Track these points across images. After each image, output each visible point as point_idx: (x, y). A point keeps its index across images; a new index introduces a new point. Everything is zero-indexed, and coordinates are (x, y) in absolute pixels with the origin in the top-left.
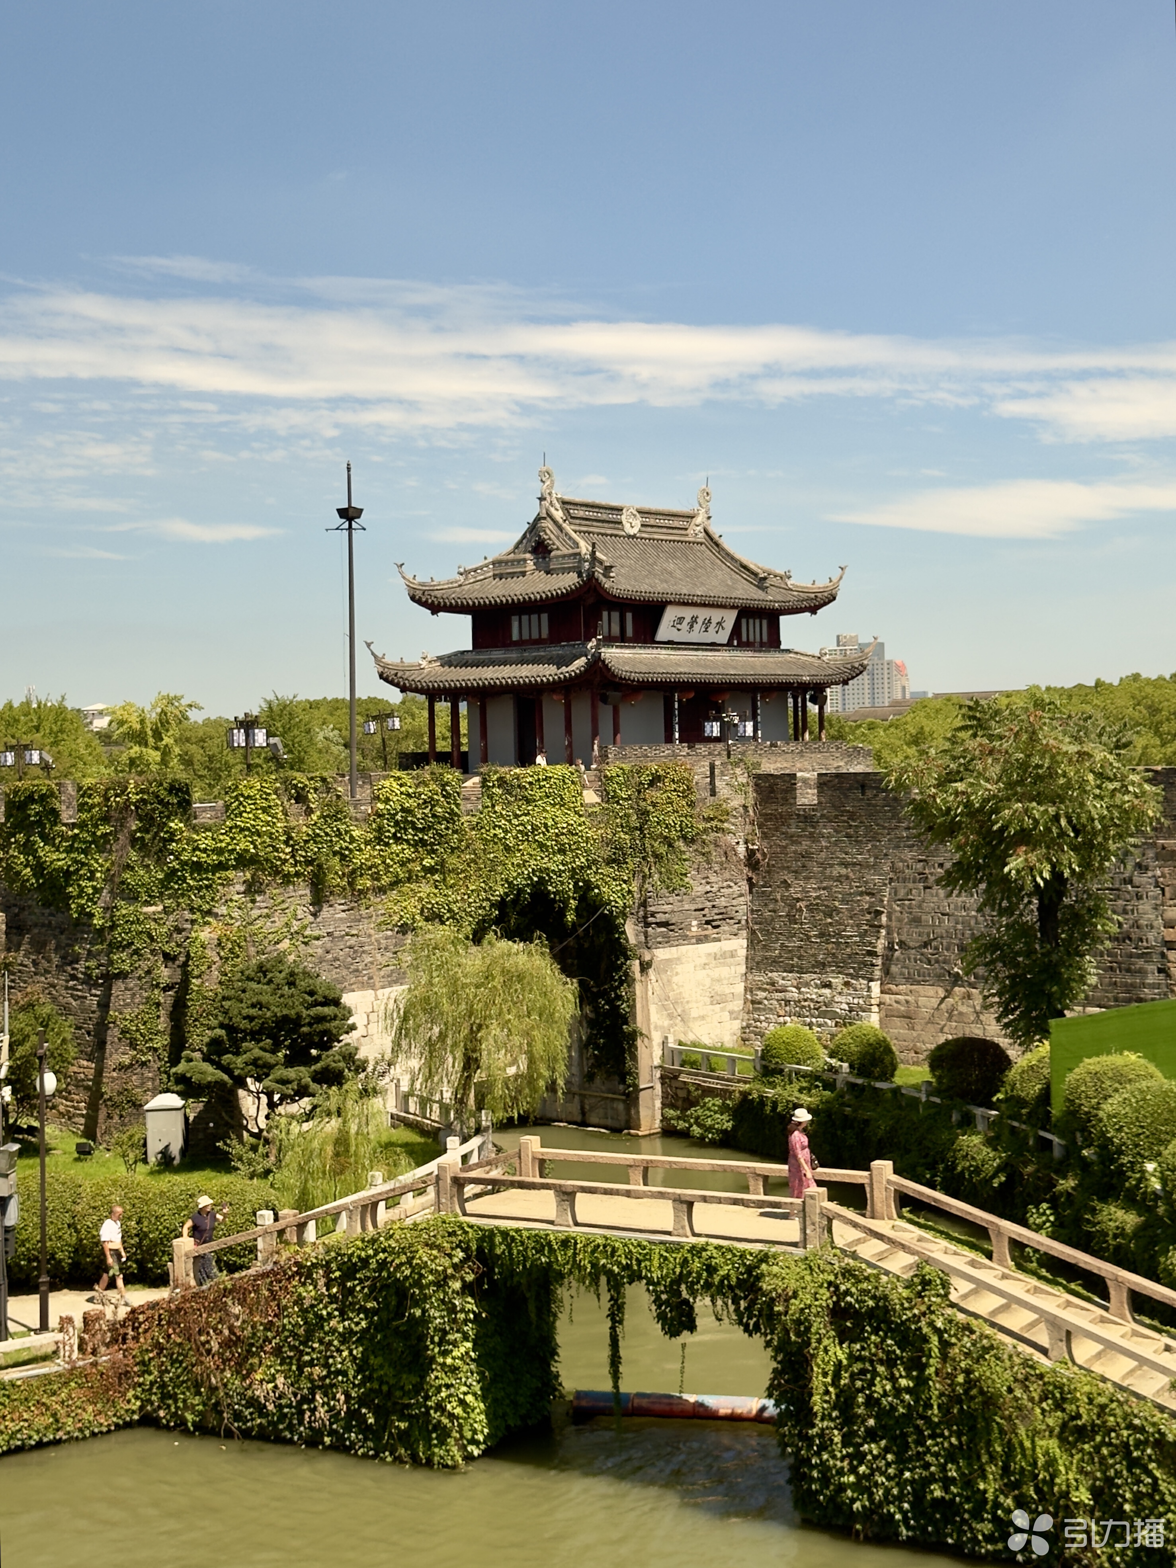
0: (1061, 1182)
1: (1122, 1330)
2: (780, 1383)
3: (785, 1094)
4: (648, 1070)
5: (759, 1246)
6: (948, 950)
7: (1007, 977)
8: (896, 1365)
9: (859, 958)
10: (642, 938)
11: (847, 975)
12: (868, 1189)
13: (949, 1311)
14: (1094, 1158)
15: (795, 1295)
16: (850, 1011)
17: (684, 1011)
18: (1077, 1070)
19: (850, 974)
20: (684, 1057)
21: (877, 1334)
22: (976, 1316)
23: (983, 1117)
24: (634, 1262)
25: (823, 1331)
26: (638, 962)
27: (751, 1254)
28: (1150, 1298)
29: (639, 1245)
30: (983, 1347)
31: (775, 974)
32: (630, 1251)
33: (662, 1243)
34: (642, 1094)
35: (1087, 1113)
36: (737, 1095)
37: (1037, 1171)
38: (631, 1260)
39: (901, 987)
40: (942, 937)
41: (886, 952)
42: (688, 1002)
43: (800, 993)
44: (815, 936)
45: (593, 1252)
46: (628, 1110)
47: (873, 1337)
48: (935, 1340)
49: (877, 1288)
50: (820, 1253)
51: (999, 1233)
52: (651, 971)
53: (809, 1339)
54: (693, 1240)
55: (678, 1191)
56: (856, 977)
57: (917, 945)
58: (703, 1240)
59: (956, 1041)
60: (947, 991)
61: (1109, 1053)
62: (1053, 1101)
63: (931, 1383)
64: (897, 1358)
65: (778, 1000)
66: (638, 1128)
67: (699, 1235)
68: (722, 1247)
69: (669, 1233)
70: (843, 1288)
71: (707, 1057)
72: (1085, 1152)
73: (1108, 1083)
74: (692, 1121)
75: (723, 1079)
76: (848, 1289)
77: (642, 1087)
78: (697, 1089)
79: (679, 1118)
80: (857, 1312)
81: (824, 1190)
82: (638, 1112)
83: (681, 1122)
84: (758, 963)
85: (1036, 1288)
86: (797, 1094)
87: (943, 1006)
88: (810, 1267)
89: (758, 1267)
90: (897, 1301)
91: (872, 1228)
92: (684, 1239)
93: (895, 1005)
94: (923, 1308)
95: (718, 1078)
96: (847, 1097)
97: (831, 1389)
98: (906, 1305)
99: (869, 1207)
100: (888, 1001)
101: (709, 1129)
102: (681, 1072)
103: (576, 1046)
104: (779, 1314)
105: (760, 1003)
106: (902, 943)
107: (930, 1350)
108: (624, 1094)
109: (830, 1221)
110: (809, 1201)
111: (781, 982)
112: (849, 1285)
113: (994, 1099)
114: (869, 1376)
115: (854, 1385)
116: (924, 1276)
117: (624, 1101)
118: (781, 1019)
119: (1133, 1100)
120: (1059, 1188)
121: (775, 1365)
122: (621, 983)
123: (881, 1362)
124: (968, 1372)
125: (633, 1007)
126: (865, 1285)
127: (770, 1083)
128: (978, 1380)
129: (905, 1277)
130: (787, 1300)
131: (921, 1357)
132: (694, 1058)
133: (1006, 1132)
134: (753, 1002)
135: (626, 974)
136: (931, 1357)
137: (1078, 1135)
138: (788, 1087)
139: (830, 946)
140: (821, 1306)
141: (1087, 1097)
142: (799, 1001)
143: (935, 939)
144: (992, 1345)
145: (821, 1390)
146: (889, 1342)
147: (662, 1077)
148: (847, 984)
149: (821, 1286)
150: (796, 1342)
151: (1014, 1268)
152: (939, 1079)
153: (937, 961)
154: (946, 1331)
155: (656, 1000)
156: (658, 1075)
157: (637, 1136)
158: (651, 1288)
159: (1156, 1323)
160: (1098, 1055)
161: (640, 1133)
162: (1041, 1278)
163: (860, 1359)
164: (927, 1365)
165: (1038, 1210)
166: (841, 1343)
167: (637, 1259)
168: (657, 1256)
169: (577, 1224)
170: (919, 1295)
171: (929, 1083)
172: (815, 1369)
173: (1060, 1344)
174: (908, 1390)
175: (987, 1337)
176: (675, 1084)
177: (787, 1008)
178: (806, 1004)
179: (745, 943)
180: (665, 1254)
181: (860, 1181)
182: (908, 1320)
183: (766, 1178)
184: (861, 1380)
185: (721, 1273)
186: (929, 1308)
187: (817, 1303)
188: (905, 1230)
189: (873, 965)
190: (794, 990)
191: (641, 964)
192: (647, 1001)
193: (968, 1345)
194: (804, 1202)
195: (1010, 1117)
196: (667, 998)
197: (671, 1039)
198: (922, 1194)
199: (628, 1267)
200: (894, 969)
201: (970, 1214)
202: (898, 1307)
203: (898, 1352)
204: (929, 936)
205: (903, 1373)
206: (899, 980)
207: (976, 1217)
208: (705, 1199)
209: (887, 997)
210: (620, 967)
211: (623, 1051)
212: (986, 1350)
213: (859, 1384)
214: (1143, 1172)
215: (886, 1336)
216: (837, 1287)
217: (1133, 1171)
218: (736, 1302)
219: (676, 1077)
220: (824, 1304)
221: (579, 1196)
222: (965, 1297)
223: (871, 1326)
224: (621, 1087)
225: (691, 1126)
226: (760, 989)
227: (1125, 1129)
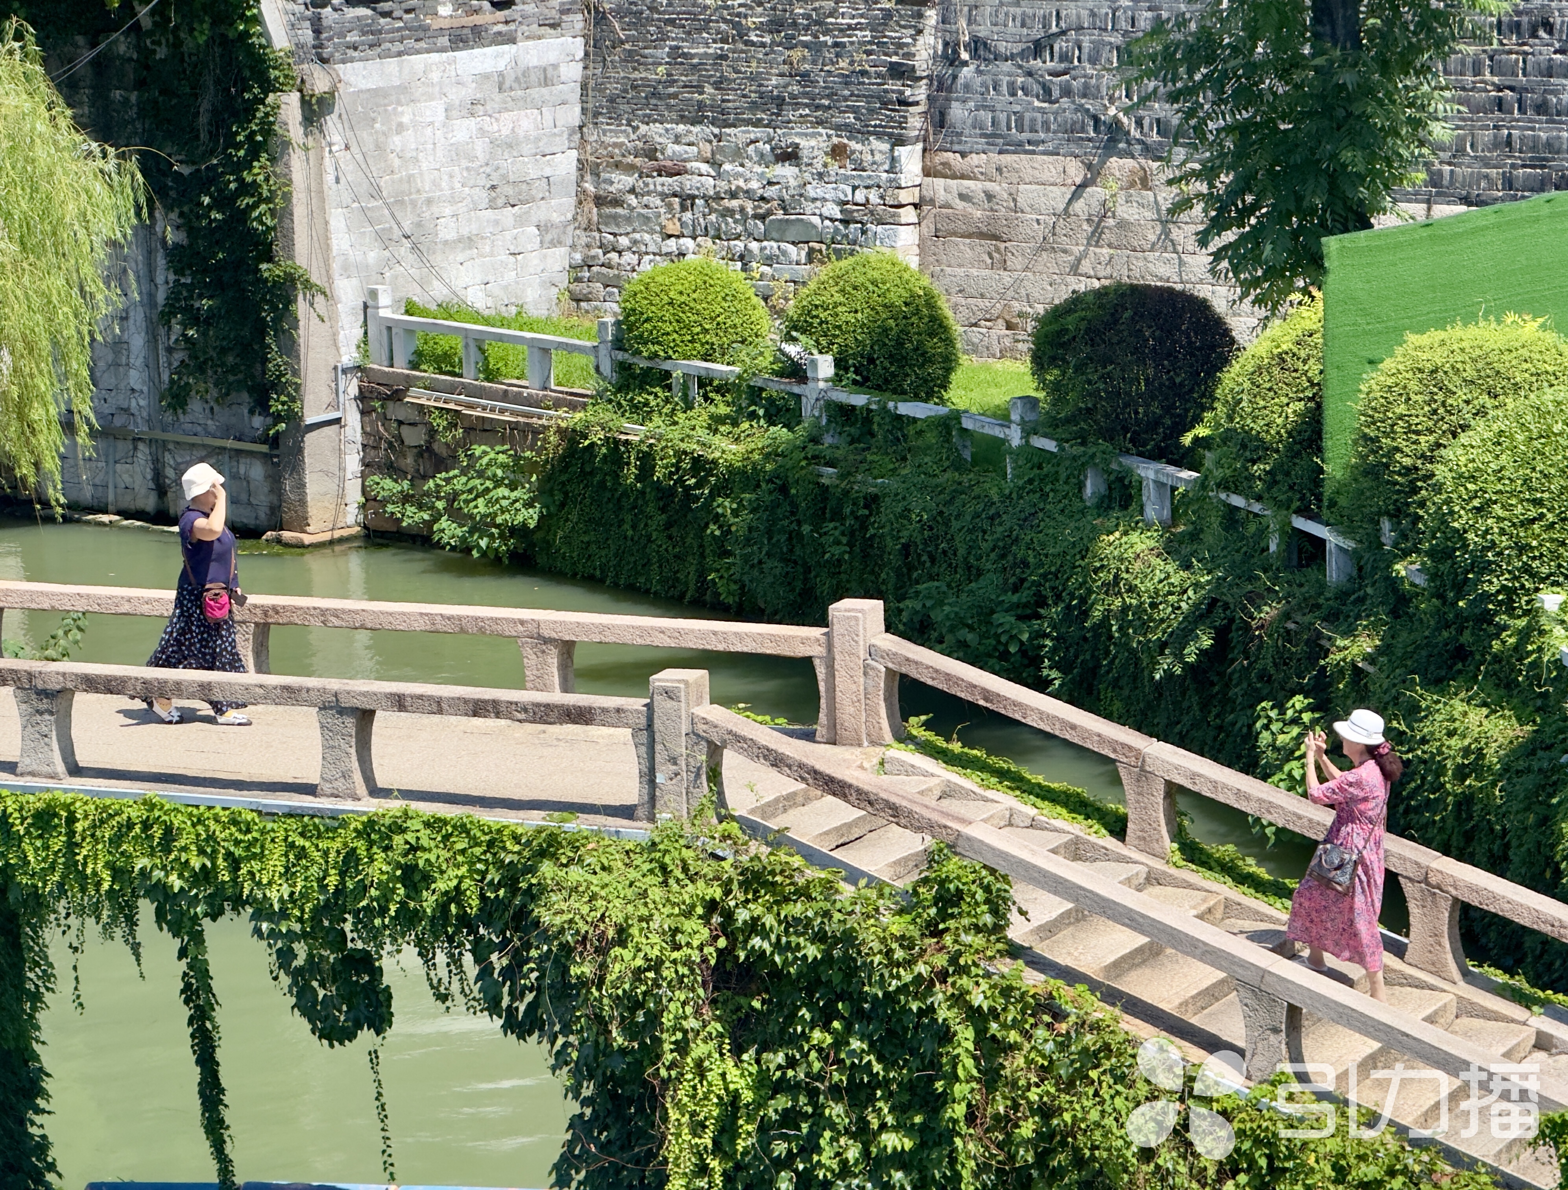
0: (1340, 643)
1: (1432, 1002)
2: (585, 1151)
3: (674, 434)
4: (326, 376)
5: (535, 819)
6: (1093, 61)
7: (1228, 129)
8: (872, 1099)
9: (871, 85)
10: (307, 35)
11: (838, 128)
12: (821, 672)
13: (1005, 966)
14: (1420, 581)
15: (622, 937)
16: (846, 222)
17: (419, 225)
18: (1388, 364)
19: (847, 127)
20: (419, 343)
21: (826, 1027)
22: (1071, 976)
23: (1159, 485)
24: (221, 862)
25: (692, 1023)
26: (294, 98)
27: (516, 838)
28: (1506, 922)
29: (234, 822)
30: (1085, 1050)
31: (657, 128)
32: (211, 837)
33: (291, 814)
34: (310, 439)
35: (1408, 471)
36: (553, 439)
37: (1286, 616)
38: (213, 857)
39: (975, 159)
40: (1080, 28)
41: (939, 69)
42: (429, 202)
43: (719, 176)
44: (759, 27)
45: (116, 840)
46: (275, 481)
47: (817, 1035)
48: (966, 1036)
49: (827, 914)
50: (688, 830)
51: (1143, 773)
52: (331, 122)
53: (658, 1041)
54: (371, 806)
55: (334, 684)
56: (862, 133)
57: (1017, 48)
58: (395, 806)
59: (1100, 294)
60: (1089, 167)
61: (1470, 318)
62: (1328, 443)
63: (958, 1141)
64: (876, 1083)
65: (663, 196)
66: (302, 524)
67: (386, 793)
68: (445, 822)
69: (310, 790)
70: (742, 916)
71: (479, 344)
72: (1400, 568)
73: (1462, 394)
74: (440, 505)
75: (518, 399)
76: (755, 920)
77: (309, 420)
78: (453, 426)
79: (406, 499)
80: (777, 974)
81: (699, 676)
82: (301, 486)
83: (410, 510)
84: (612, 100)
85: (1228, 904)
86: (702, 433)
87: (1079, 206)
88: (664, 868)
89: (532, 870)
90: (876, 946)
91: (820, 766)
92: (348, 805)
93: (960, 205)
94: (941, 961)
95: (505, 396)
96: (828, 440)
97: (714, 1164)
98: (899, 954)
99: (823, 717)
100: (941, 196)
101: (480, 526)
102: (410, 382)
103: (138, 316)
104: (583, 982)
105: (617, 202)
106: (978, 46)
107: (955, 1061)
108: (265, 439)
109: (715, 751)
110: (662, 704)
111: (672, 149)
112: (757, 909)
113: (1187, 439)
114: (805, 1127)
115: (768, 1152)
116: (942, 883)
117: (266, 457)
118: (672, 245)
119: (1520, 437)
120: (1335, 657)
121: (575, 1108)
122: (255, 151)
123: (835, 1091)
124: (1046, 1112)
125: (284, 214)
126: (796, 909)
127: (635, 408)
128: (1071, 1131)
129: (899, 884)
130: (602, 951)
131: (931, 1080)
132: (444, 344)
133: (1215, 522)
134: (599, 201)
135: (267, 129)
136: (957, 1079)
137: (1386, 524)
138: (680, 417)
139: (796, 54)
140: (687, 962)
141: (1409, 431)
142: (718, 198)
143: (1063, 33)
144: (1107, 1047)
145: (688, 1163)
146: (856, 1044)
147: (363, 397)
148: (837, 152)
149: (688, 914)
150: (623, 1051)
151: (1177, 857)
152: (1055, 389)
153: (1067, 92)
154: (994, 1013)
155: (347, 198)
156: (353, 390)
157: (301, 546)
158: (265, 926)
159: (1520, 982)
160: (1441, 325)
161: (307, 539)
162: (1243, 879)
163: (781, 1087)
164: (944, 1099)
165: (1282, 712)
166: (738, 1051)
167: (229, 855)
168: (279, 849)
169: (75, 770)
170: (934, 930)
171: (1030, 402)
172: (673, 1115)
173: (1273, 1039)
174: (899, 1160)
175: (1096, 1027)
176: (396, 412)
177: (688, 216)
178: (735, 203)
179: (578, 47)
180: (300, 842)
181: (801, 651)
182: (903, 989)
183: (567, 648)
184: (785, 1138)
185: (442, 885)
186: (954, 960)
187: (676, 955)
188: (911, 770)
189: (904, 103)
190: (704, 168)
191: (305, 102)
192: (323, 200)
193: (1050, 1046)
194: (649, 707)
195: (1224, 485)
196: (376, 192)
197: (384, 300)
198: (958, 681)
199: (206, 875)
200: (957, 112)
201: (1073, 727)
202: (877, 959)
203: (877, 1068)
204: (1046, 25)
205: (890, 1120)
206: (971, 140)
207: (1088, 734)
208: (400, 703)
209: (939, 187)
210: (249, 110)
211: (261, 330)
212: (1091, 1057)
213: (780, 1148)
214: (1532, 613)
215: (848, 1029)
216: (729, 916)
217: (1510, 611)
218: (481, 954)
219: (397, 396)
220: (696, 957)
221: (83, 702)
222: (1049, 930)
223: (811, 1006)
224: (258, 421)
225: (436, 519)
226: (617, 165)
227: (1497, 509)
